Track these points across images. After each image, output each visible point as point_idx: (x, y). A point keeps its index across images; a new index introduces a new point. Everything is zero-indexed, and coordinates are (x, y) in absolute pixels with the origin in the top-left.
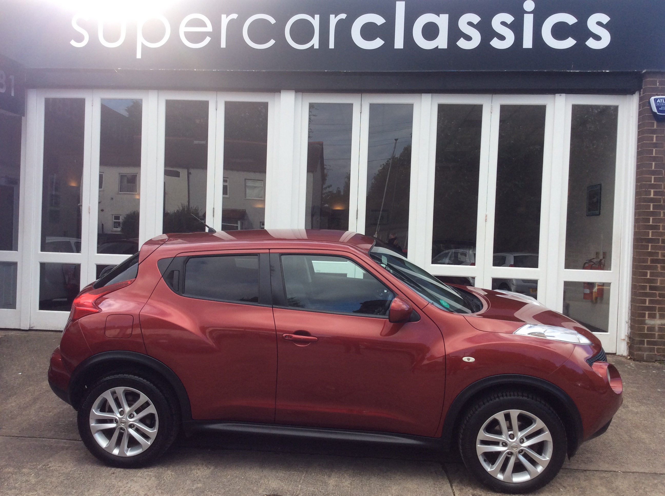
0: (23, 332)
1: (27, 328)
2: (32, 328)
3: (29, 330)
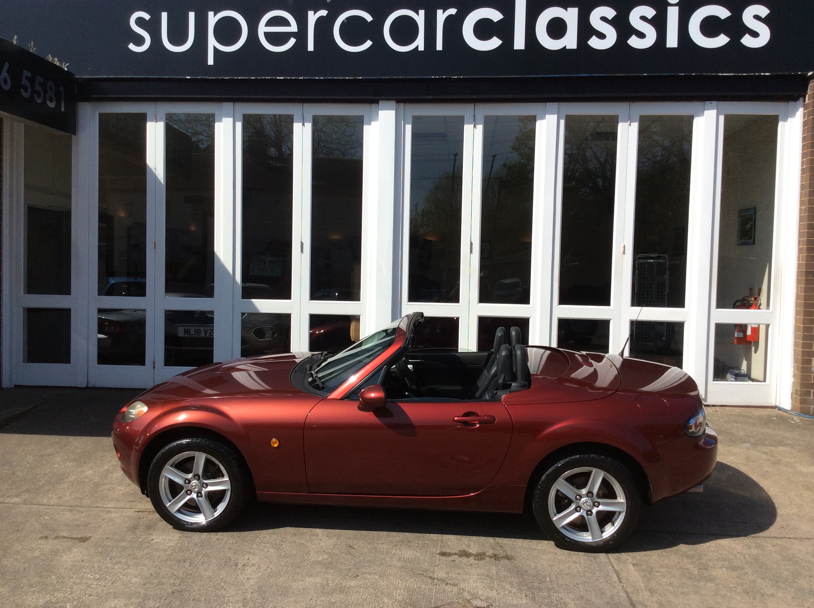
0: (80, 391)
1: (84, 385)
2: (90, 386)
3: (87, 388)
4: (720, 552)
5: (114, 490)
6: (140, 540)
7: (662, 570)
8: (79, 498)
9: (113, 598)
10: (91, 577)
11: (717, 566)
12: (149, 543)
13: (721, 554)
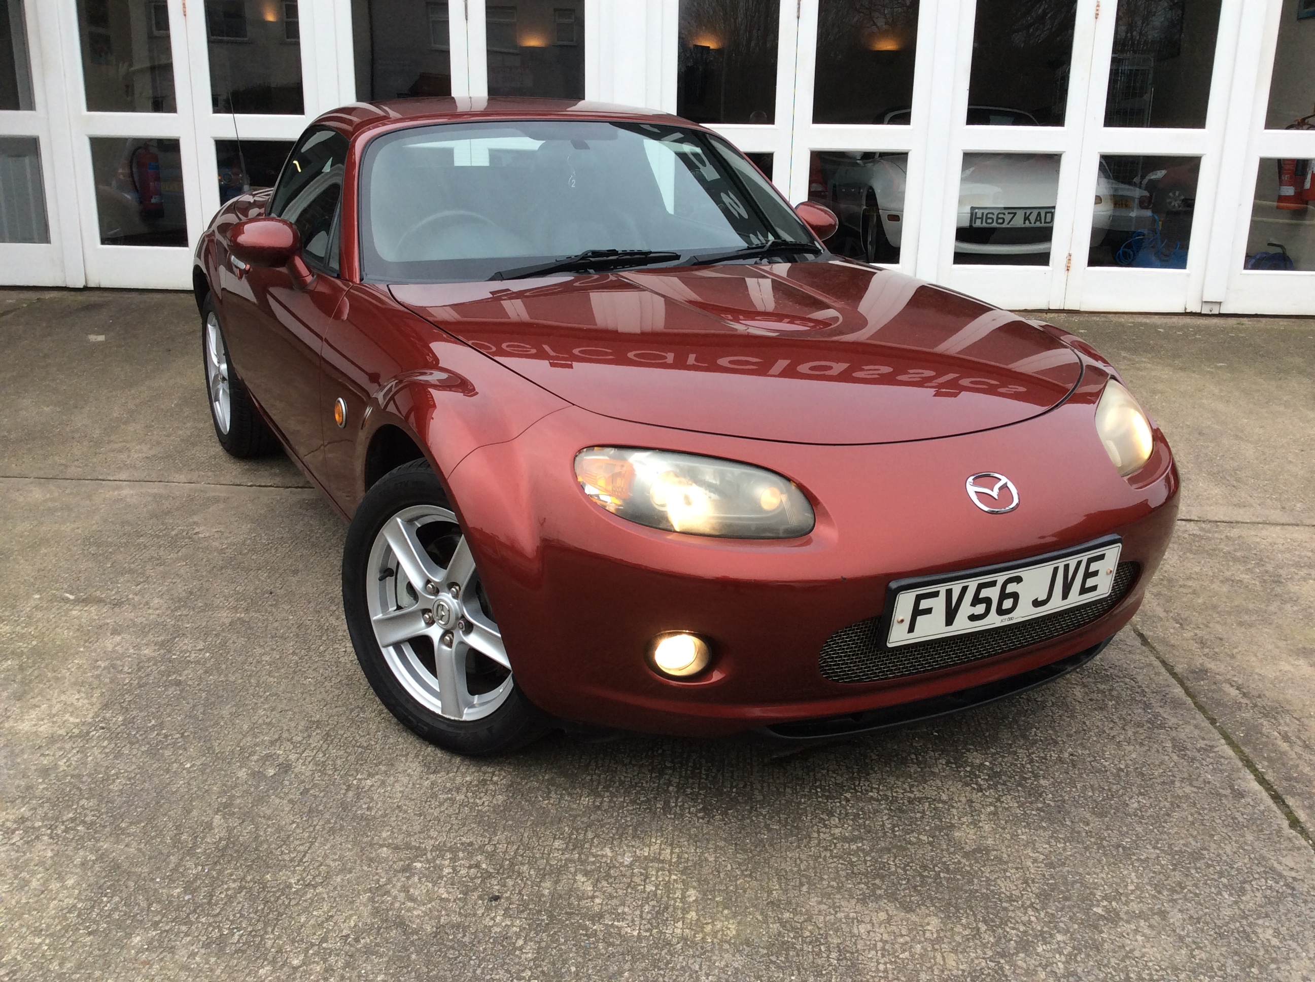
0: (73, 293)
1: (80, 285)
2: (92, 284)
3: (86, 289)
4: (1297, 553)
5: (129, 451)
6: (173, 533)
7: (1190, 583)
8: (62, 465)
9: (112, 634)
10: (72, 597)
11: (1296, 577)
12: (190, 538)
13: (1300, 557)
